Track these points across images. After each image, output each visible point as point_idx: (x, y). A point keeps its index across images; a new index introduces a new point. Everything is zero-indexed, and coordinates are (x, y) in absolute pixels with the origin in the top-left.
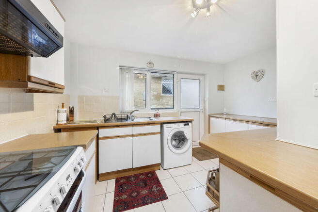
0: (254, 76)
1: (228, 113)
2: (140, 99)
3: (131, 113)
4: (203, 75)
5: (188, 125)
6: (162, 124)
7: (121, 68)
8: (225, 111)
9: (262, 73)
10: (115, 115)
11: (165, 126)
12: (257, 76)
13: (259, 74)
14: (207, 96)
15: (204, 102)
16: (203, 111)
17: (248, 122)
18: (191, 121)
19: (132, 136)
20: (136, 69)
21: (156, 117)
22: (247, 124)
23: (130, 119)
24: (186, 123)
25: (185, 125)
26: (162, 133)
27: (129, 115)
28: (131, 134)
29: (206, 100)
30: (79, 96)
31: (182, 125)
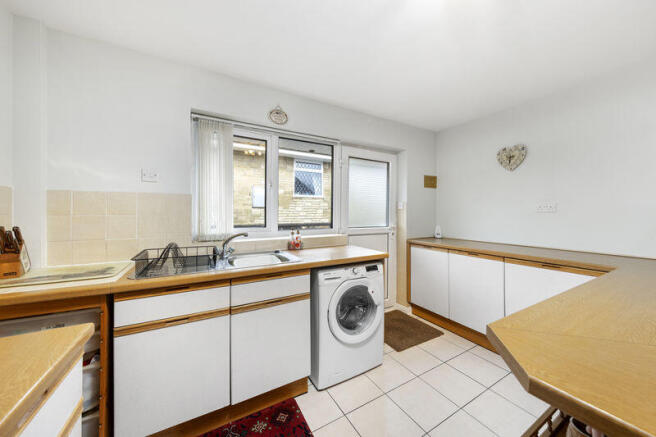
0: (505, 158)
1: (446, 236)
2: (244, 205)
3: (227, 242)
4: (396, 152)
5: (375, 268)
6: (314, 271)
7: (196, 119)
8: (439, 231)
9: (523, 152)
10: (176, 248)
11: (322, 275)
12: (510, 158)
13: (516, 153)
14: (404, 199)
15: (397, 211)
16: (395, 232)
17: (504, 258)
18: (380, 260)
19: (231, 311)
20: (239, 124)
21: (294, 249)
22: (501, 263)
23: (222, 258)
24: (371, 264)
25: (368, 269)
26: (313, 295)
27: (220, 248)
28: (226, 306)
29: (400, 208)
30: (50, 193)
31: (362, 270)
